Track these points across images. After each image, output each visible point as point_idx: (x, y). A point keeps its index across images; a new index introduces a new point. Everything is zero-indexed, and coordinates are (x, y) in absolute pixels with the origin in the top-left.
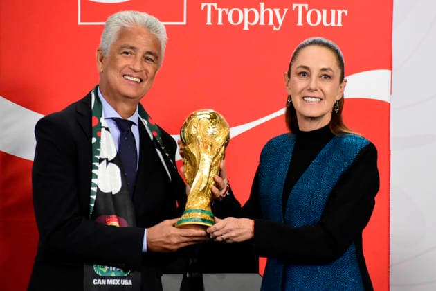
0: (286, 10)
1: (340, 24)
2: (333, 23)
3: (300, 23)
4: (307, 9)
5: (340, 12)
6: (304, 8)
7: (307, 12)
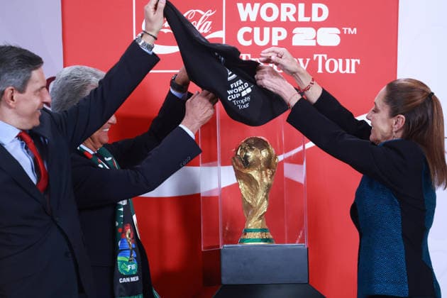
0: (308, 60)
1: (353, 71)
2: (348, 71)
3: (320, 71)
4: (326, 59)
5: (354, 61)
6: (323, 58)
7: (326, 61)
